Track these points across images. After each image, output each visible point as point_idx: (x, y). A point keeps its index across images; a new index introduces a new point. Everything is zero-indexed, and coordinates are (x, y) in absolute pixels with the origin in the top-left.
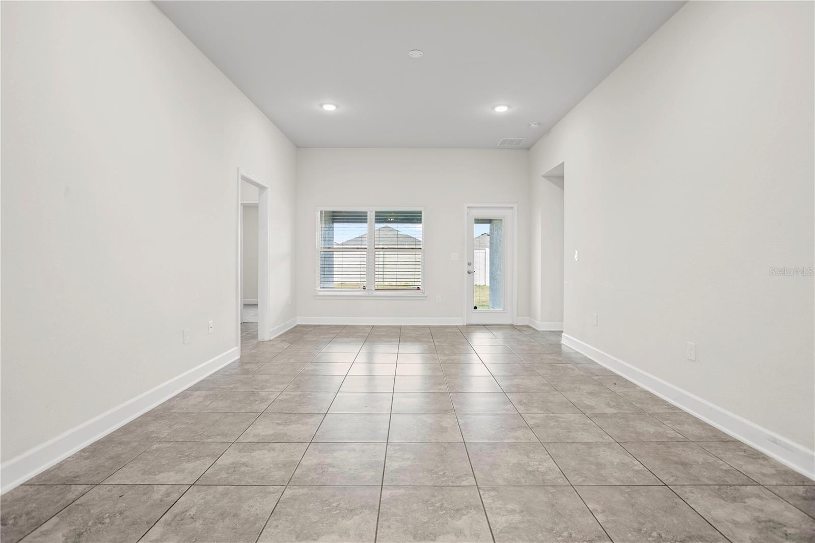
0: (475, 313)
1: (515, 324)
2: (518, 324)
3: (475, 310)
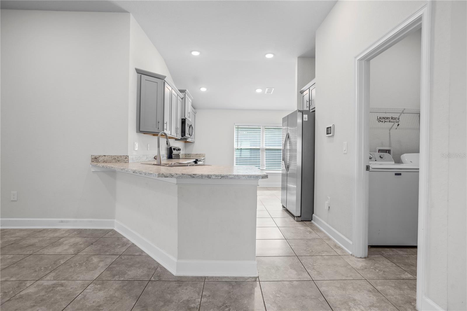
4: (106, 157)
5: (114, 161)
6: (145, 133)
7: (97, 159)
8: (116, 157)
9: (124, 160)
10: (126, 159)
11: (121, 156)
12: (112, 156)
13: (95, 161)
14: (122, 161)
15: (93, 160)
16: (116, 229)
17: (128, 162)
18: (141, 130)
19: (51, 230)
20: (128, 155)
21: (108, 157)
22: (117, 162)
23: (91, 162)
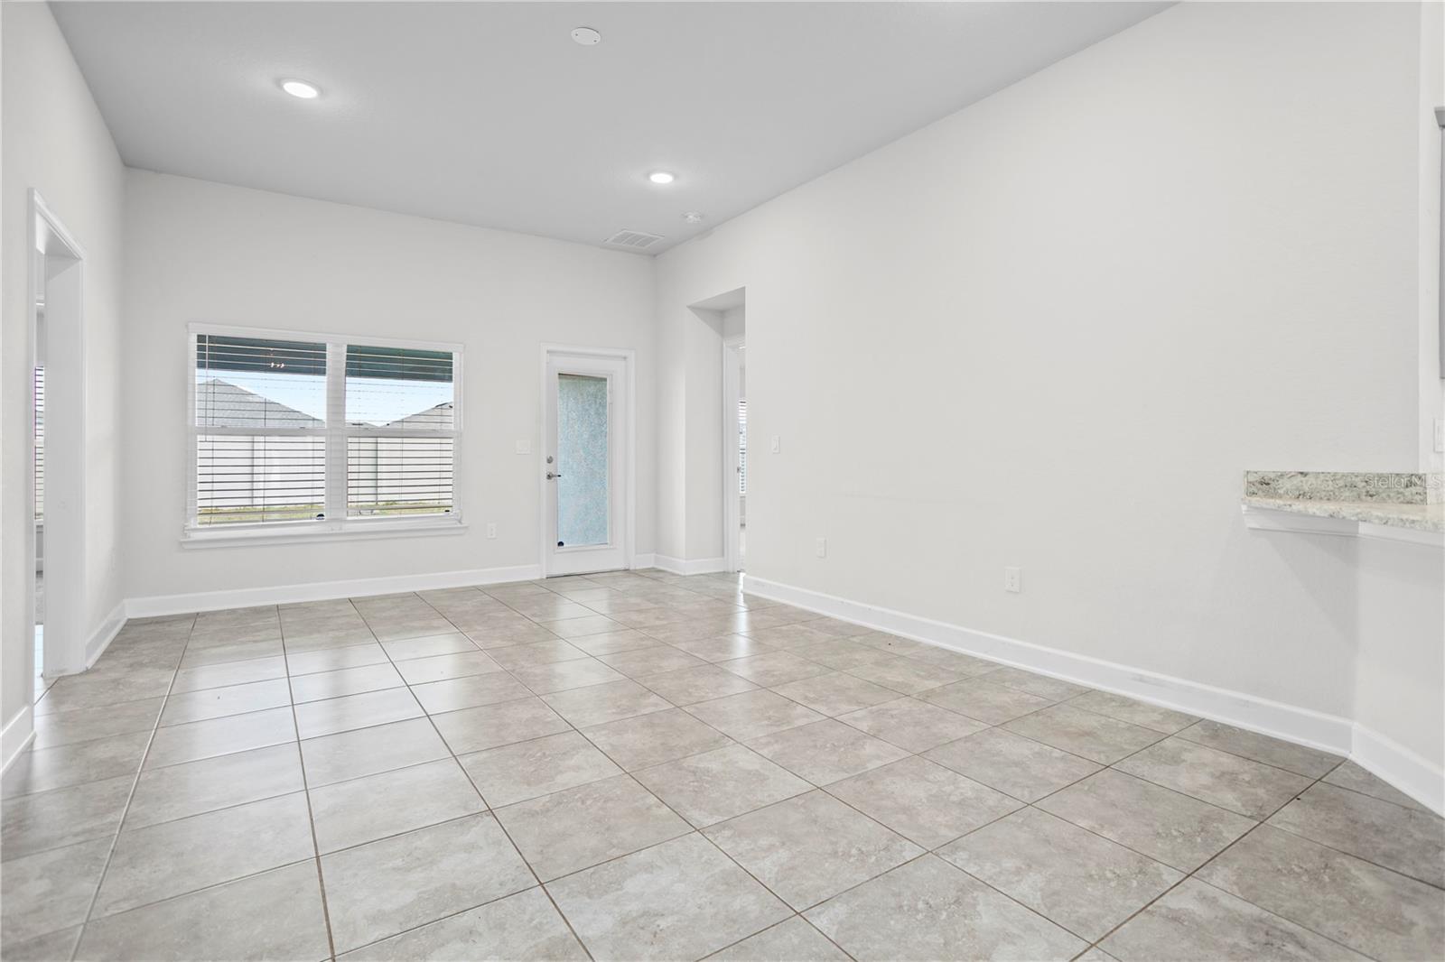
0: (560, 554)
1: (631, 568)
2: (637, 568)
3: (561, 547)
4: (1311, 479)
5: (1347, 494)
7: (1268, 484)
8: (1357, 479)
9: (1399, 493)
10: (1413, 489)
11: (1381, 477)
12: (1335, 474)
13: (1261, 494)
14: (1389, 496)
15: (1254, 489)
17: (1424, 501)
19: (1113, 698)
20: (1421, 472)
21: (1317, 478)
22: (1361, 500)
23: (1244, 496)
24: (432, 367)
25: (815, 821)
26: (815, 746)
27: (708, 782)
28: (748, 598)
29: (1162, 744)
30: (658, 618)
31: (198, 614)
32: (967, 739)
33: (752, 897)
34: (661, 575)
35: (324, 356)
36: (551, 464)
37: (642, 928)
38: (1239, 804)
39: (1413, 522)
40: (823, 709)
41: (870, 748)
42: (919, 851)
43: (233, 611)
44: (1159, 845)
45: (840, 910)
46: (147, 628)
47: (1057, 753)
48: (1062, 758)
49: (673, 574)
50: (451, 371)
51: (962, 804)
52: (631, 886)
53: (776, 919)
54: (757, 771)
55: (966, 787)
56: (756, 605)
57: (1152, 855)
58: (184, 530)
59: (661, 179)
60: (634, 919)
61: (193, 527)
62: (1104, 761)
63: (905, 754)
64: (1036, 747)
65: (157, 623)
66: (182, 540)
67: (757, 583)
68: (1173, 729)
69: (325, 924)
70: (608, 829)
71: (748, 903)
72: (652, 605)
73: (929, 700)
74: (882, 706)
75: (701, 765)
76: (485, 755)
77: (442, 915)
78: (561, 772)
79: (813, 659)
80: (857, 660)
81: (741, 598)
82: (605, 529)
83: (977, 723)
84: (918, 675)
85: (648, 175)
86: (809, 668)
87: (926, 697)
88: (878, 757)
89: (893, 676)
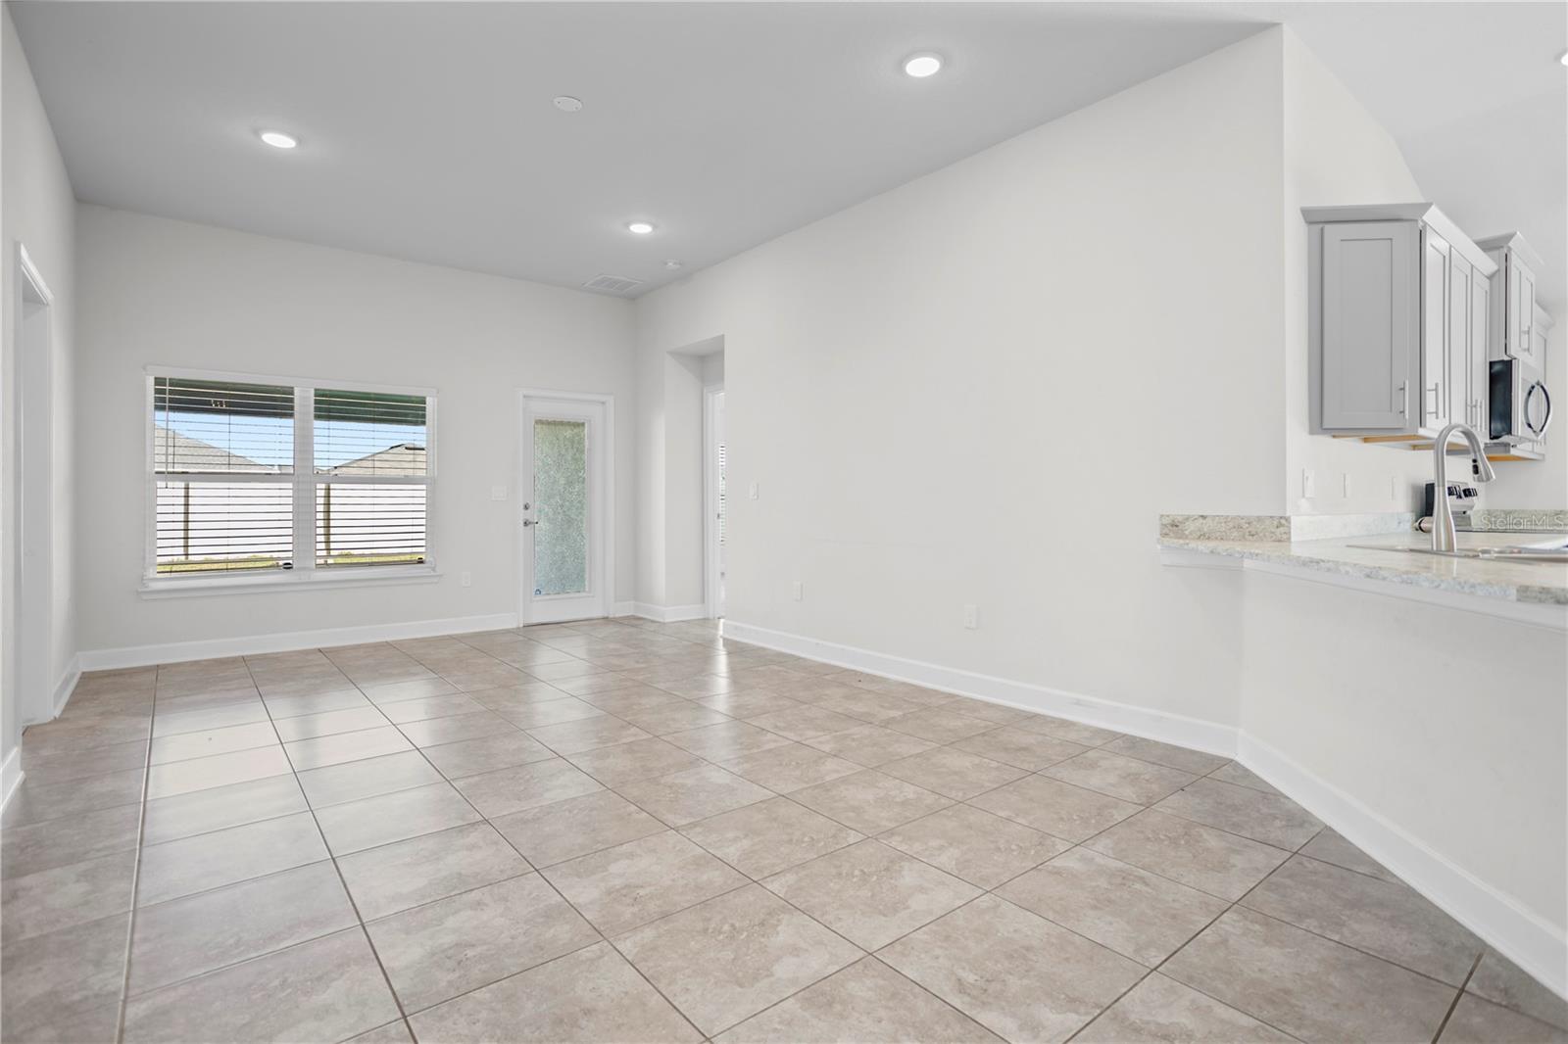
0: (538, 601)
1: (611, 616)
2: (617, 615)
3: (538, 595)
4: (1209, 520)
5: (1235, 534)
6: (1337, 433)
7: (1177, 526)
8: (1243, 521)
9: (1273, 533)
10: (1281, 529)
11: (1259, 519)
12: (1228, 516)
13: (1172, 535)
14: (1265, 536)
15: (1166, 531)
16: (1241, 759)
17: (1289, 539)
18: (1325, 427)
19: (1053, 720)
20: (1288, 515)
21: (1213, 520)
22: (1246, 540)
23: (1159, 536)
24: (404, 411)
25: (775, 819)
26: (781, 765)
27: (682, 794)
28: (727, 642)
29: (1086, 755)
30: (637, 662)
31: (158, 666)
32: (918, 755)
33: (718, 873)
34: (641, 622)
35: (292, 400)
36: (529, 511)
37: (625, 896)
38: (1134, 796)
39: (1257, 555)
40: (791, 735)
41: (830, 765)
42: (861, 837)
43: (196, 663)
44: (1061, 826)
45: (791, 878)
46: (107, 680)
47: (994, 764)
48: (997, 768)
49: (653, 622)
50: (424, 416)
51: (904, 803)
52: (614, 868)
53: (736, 885)
54: (728, 784)
55: (910, 792)
56: (735, 649)
57: (1053, 833)
58: (142, 579)
59: (641, 229)
60: (618, 891)
61: (151, 576)
62: (1032, 767)
63: (859, 769)
64: (977, 760)
65: (115, 675)
66: (140, 590)
67: (736, 628)
68: (1098, 742)
69: (350, 903)
70: (593, 830)
71: (714, 876)
72: (632, 650)
73: (890, 726)
74: (846, 732)
75: (677, 781)
76: (477, 778)
77: (452, 894)
78: (547, 790)
79: (787, 694)
80: (826, 695)
81: (721, 641)
82: (582, 576)
83: (928, 743)
84: (882, 707)
85: (627, 225)
86: (781, 703)
87: (887, 723)
88: (837, 771)
89: (858, 708)
